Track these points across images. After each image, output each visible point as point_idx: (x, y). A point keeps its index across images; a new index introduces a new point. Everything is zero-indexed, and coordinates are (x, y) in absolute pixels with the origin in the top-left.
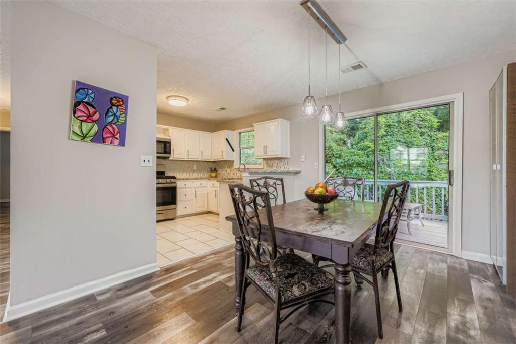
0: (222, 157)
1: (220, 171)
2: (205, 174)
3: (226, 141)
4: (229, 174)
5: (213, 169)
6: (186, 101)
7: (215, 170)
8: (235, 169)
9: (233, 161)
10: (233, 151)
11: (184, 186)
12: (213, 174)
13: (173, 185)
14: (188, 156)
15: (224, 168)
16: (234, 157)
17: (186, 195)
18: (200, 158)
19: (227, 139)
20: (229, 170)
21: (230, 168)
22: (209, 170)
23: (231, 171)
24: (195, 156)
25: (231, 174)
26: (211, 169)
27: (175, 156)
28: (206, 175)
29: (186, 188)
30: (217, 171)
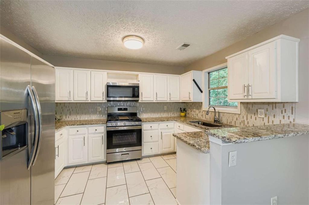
0: (190, 98)
1: (189, 111)
2: (175, 113)
3: (193, 82)
4: (197, 115)
5: (182, 109)
6: (141, 40)
7: (185, 110)
8: (203, 111)
9: (202, 103)
10: (202, 92)
11: (150, 128)
12: (183, 114)
13: (138, 128)
14: (157, 99)
15: (193, 109)
16: (202, 98)
17: (151, 136)
18: (169, 99)
19: (194, 80)
20: (197, 111)
21: (198, 109)
22: (179, 109)
23: (200, 112)
24: (164, 97)
25: (200, 115)
26: (181, 109)
27: (144, 99)
28: (176, 115)
29: (152, 130)
30: (186, 111)
